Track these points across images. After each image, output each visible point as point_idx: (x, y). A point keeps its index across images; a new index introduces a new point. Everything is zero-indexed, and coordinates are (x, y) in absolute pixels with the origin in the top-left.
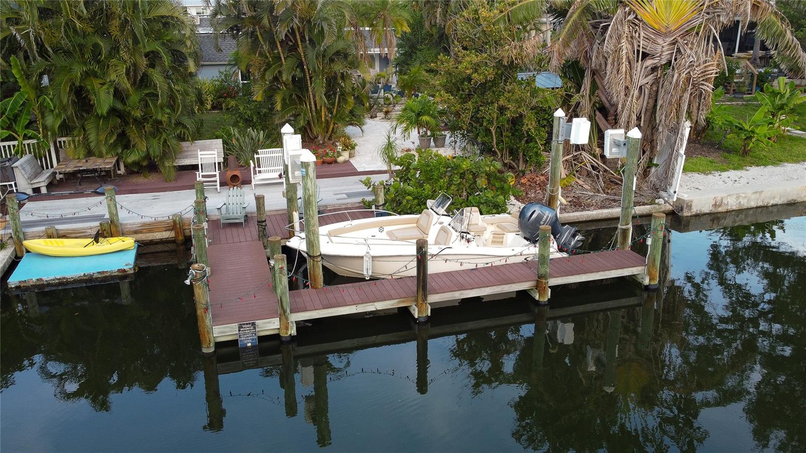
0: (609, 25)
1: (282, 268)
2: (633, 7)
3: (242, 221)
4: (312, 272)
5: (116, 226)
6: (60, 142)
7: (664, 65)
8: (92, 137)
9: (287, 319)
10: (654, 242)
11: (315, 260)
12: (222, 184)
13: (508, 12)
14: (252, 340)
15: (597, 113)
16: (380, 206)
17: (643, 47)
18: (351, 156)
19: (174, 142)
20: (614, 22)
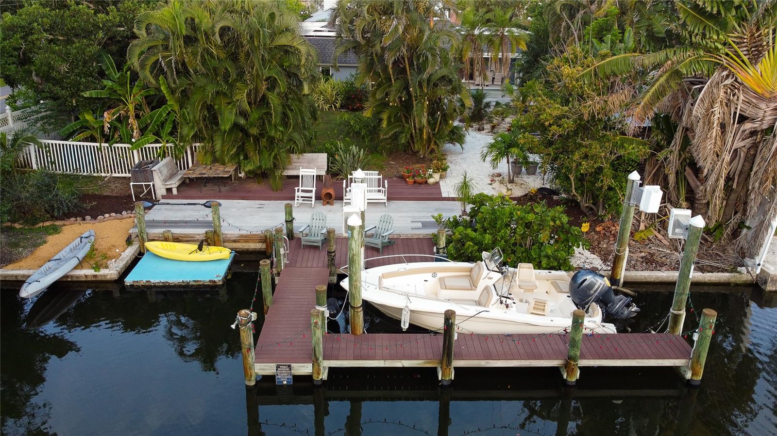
0: (704, 87)
1: (316, 323)
2: (733, 70)
3: (320, 244)
4: (352, 321)
5: (218, 236)
6: (195, 147)
7: (766, 129)
8: (218, 147)
9: (319, 366)
10: (701, 338)
11: (356, 310)
12: (318, 198)
13: (595, 68)
14: (288, 379)
15: (687, 168)
16: (441, 249)
17: (740, 110)
18: (441, 177)
19: (284, 155)
20: (708, 85)
